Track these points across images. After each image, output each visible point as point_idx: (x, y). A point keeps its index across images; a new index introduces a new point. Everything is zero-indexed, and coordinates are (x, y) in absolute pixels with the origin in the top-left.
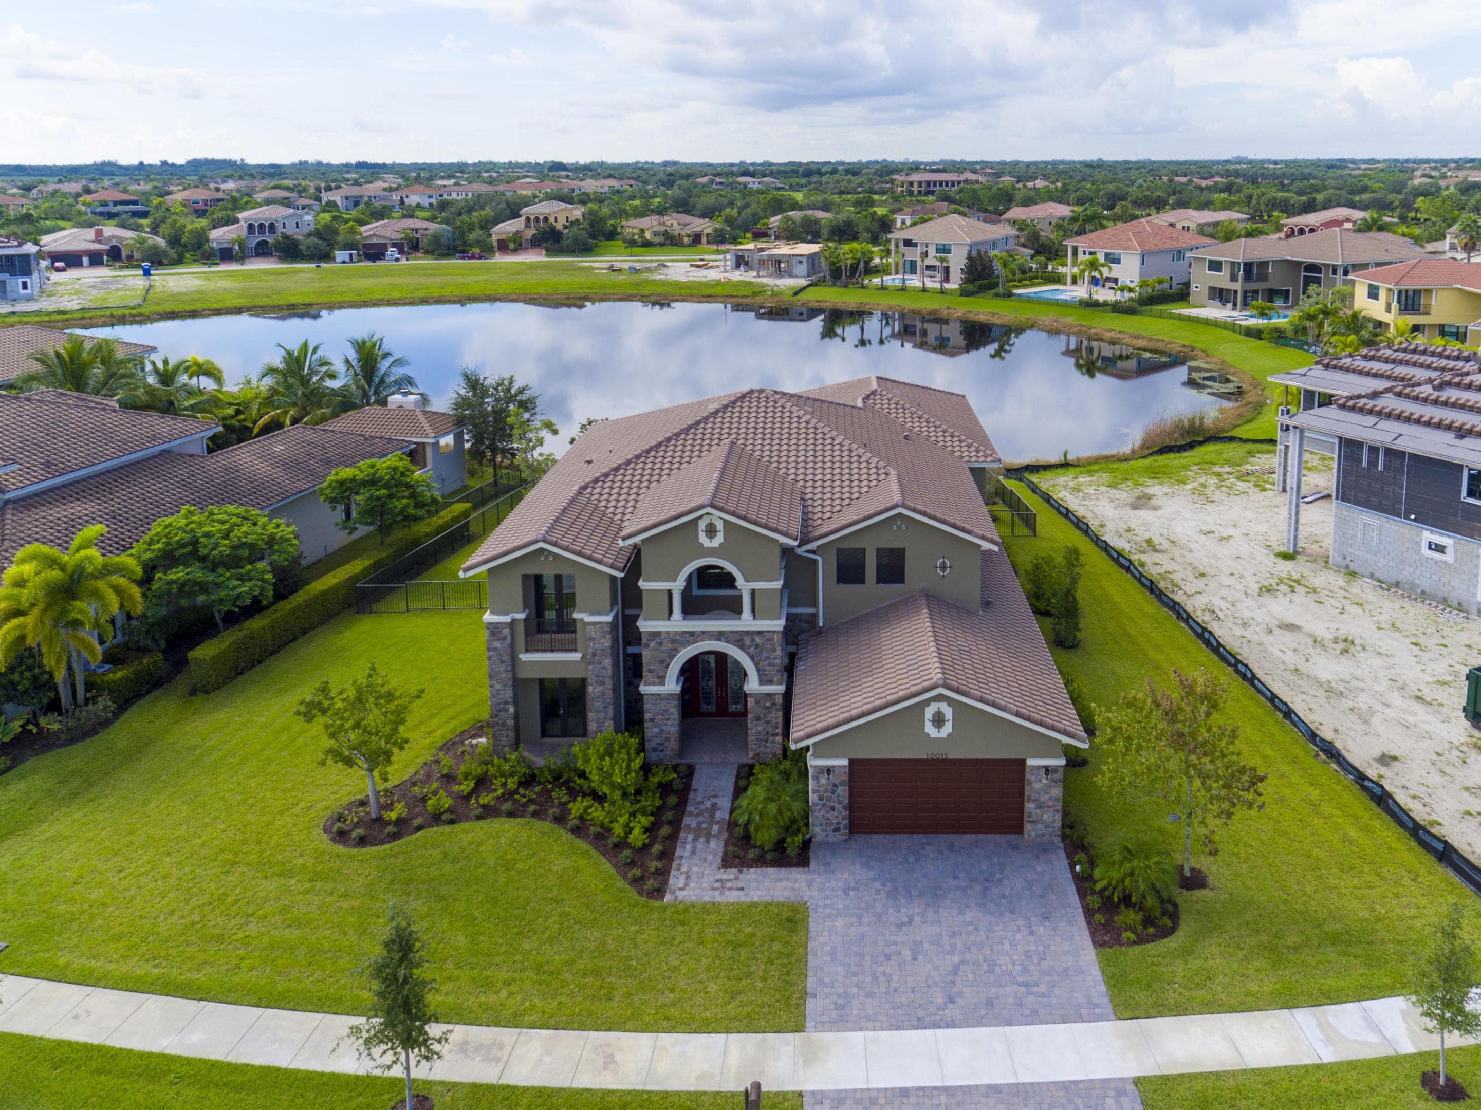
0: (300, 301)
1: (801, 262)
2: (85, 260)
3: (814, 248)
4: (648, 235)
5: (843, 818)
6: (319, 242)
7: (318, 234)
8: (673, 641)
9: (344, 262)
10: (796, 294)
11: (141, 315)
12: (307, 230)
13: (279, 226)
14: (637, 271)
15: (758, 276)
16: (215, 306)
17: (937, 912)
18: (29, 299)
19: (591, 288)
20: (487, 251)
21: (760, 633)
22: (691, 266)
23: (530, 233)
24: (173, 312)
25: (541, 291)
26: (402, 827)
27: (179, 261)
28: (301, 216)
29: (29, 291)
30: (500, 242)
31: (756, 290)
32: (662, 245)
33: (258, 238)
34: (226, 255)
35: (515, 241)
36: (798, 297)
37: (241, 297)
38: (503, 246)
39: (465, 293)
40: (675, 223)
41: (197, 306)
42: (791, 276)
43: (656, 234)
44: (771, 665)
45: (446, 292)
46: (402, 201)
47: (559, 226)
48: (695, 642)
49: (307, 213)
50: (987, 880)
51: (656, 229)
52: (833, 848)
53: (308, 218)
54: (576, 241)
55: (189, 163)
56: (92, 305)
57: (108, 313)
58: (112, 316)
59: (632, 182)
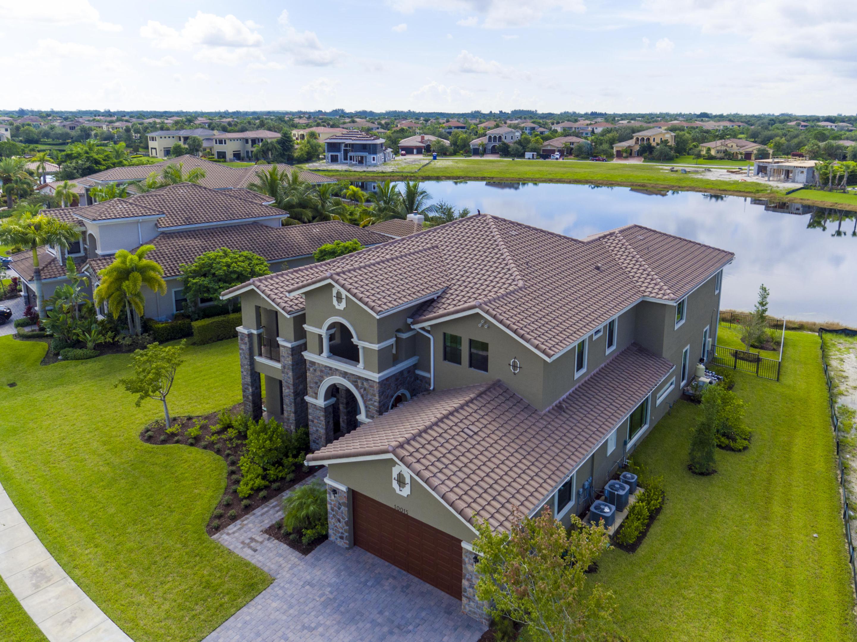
0: (489, 176)
1: (802, 172)
2: (415, 151)
3: (811, 163)
4: (713, 152)
5: (345, 531)
6: (519, 147)
7: (519, 143)
8: (321, 371)
9: (529, 159)
10: (788, 193)
11: (414, 176)
12: (515, 139)
13: (503, 138)
14: (686, 172)
15: (769, 180)
16: (449, 175)
17: (338, 632)
18: (375, 165)
19: (649, 180)
20: (610, 157)
21: (367, 380)
22: (728, 171)
23: (637, 148)
24: (429, 176)
25: (619, 180)
26: (170, 438)
27: (454, 153)
28: (514, 133)
29: (375, 162)
30: (618, 152)
31: (759, 189)
32: (721, 159)
33: (493, 144)
34: (476, 152)
35: (626, 152)
36: (789, 196)
37: (463, 171)
38: (619, 155)
39: (575, 177)
40: (734, 145)
41: (440, 174)
42: (793, 181)
43: (718, 152)
44: (372, 404)
45: (565, 177)
46: (593, 131)
47: (654, 144)
48: (332, 375)
49: (518, 131)
50: (399, 627)
51: (719, 148)
52: (336, 549)
53: (518, 134)
54: (661, 153)
55: (512, 112)
56: (398, 170)
57: (401, 174)
58: (402, 176)
59: (740, 124)
